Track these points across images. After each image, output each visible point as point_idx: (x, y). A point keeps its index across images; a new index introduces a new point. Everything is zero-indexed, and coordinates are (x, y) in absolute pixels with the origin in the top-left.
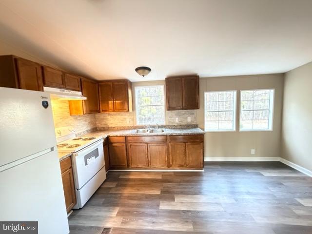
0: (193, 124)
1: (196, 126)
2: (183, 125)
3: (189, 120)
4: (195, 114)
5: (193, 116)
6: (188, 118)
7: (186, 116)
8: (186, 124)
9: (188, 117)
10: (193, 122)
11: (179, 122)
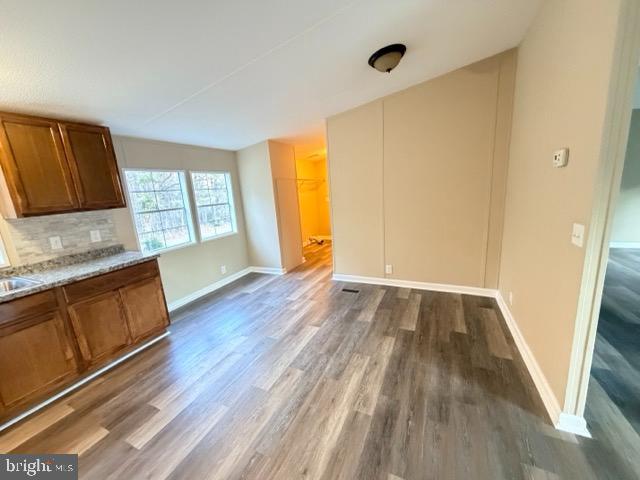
0: (110, 244)
1: (119, 250)
2: (81, 254)
3: (96, 237)
4: (110, 221)
5: (106, 226)
6: (92, 232)
7: (86, 228)
8: (88, 249)
9: (92, 230)
10: (110, 241)
11: (65, 247)
